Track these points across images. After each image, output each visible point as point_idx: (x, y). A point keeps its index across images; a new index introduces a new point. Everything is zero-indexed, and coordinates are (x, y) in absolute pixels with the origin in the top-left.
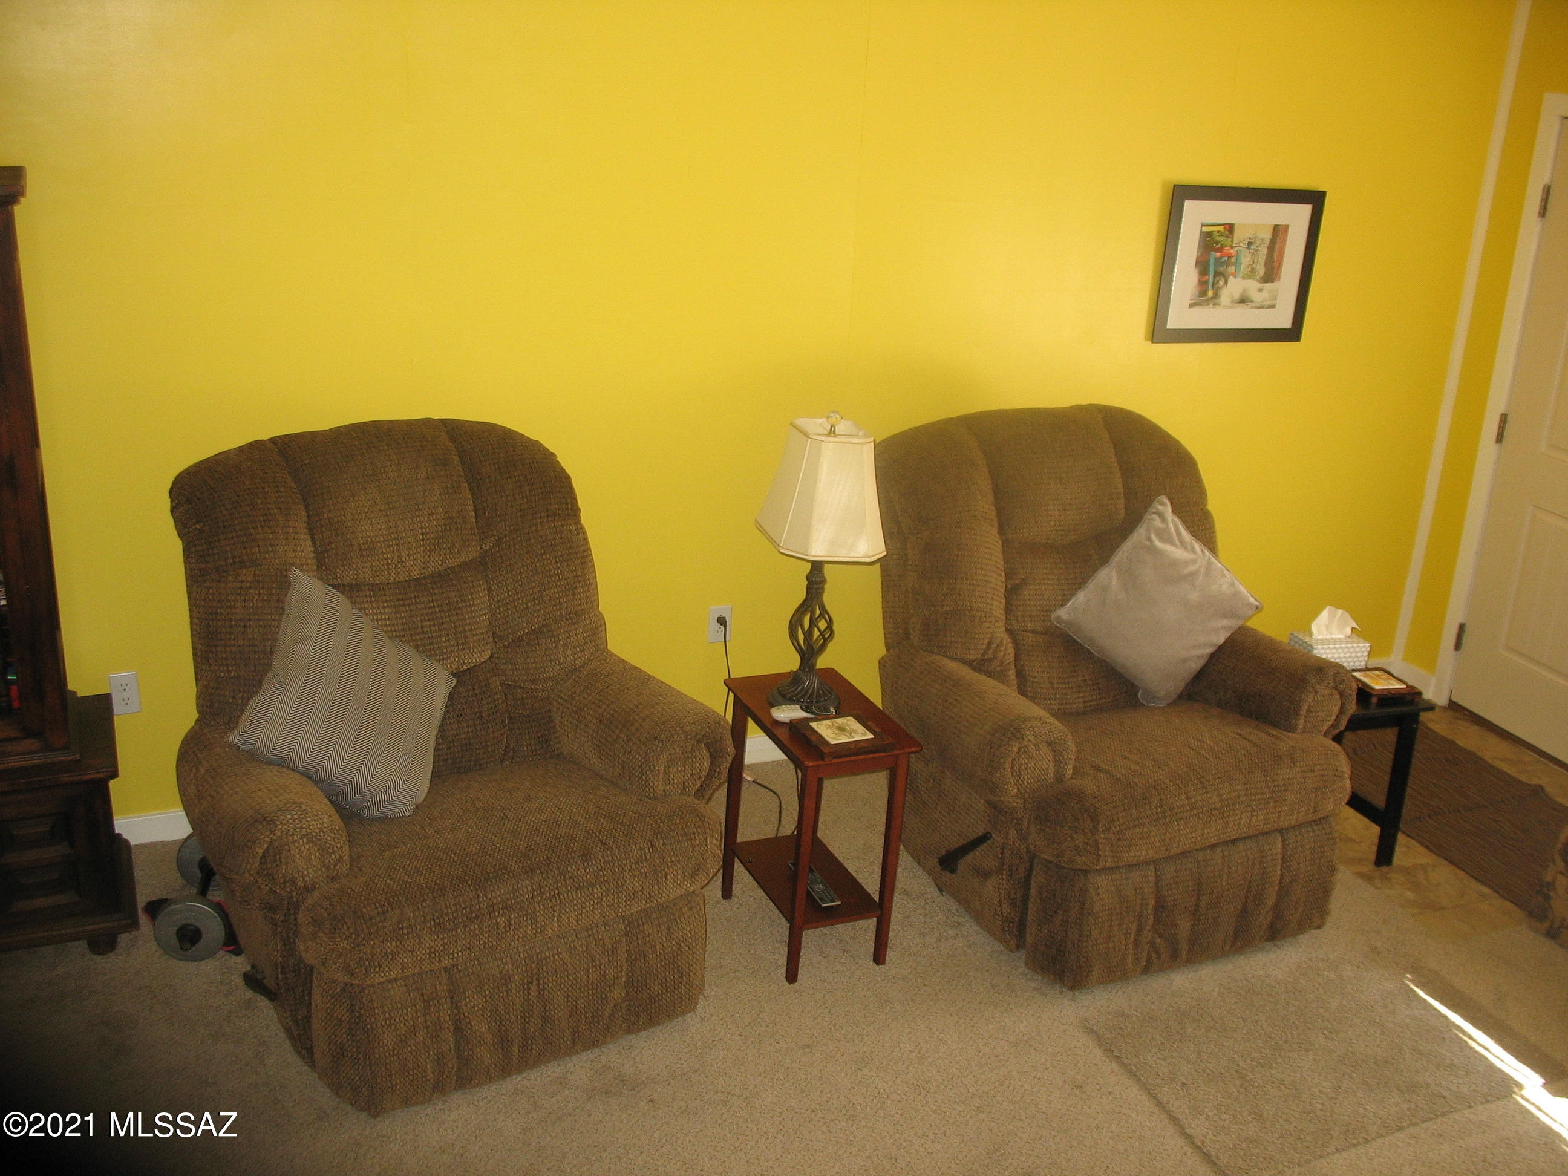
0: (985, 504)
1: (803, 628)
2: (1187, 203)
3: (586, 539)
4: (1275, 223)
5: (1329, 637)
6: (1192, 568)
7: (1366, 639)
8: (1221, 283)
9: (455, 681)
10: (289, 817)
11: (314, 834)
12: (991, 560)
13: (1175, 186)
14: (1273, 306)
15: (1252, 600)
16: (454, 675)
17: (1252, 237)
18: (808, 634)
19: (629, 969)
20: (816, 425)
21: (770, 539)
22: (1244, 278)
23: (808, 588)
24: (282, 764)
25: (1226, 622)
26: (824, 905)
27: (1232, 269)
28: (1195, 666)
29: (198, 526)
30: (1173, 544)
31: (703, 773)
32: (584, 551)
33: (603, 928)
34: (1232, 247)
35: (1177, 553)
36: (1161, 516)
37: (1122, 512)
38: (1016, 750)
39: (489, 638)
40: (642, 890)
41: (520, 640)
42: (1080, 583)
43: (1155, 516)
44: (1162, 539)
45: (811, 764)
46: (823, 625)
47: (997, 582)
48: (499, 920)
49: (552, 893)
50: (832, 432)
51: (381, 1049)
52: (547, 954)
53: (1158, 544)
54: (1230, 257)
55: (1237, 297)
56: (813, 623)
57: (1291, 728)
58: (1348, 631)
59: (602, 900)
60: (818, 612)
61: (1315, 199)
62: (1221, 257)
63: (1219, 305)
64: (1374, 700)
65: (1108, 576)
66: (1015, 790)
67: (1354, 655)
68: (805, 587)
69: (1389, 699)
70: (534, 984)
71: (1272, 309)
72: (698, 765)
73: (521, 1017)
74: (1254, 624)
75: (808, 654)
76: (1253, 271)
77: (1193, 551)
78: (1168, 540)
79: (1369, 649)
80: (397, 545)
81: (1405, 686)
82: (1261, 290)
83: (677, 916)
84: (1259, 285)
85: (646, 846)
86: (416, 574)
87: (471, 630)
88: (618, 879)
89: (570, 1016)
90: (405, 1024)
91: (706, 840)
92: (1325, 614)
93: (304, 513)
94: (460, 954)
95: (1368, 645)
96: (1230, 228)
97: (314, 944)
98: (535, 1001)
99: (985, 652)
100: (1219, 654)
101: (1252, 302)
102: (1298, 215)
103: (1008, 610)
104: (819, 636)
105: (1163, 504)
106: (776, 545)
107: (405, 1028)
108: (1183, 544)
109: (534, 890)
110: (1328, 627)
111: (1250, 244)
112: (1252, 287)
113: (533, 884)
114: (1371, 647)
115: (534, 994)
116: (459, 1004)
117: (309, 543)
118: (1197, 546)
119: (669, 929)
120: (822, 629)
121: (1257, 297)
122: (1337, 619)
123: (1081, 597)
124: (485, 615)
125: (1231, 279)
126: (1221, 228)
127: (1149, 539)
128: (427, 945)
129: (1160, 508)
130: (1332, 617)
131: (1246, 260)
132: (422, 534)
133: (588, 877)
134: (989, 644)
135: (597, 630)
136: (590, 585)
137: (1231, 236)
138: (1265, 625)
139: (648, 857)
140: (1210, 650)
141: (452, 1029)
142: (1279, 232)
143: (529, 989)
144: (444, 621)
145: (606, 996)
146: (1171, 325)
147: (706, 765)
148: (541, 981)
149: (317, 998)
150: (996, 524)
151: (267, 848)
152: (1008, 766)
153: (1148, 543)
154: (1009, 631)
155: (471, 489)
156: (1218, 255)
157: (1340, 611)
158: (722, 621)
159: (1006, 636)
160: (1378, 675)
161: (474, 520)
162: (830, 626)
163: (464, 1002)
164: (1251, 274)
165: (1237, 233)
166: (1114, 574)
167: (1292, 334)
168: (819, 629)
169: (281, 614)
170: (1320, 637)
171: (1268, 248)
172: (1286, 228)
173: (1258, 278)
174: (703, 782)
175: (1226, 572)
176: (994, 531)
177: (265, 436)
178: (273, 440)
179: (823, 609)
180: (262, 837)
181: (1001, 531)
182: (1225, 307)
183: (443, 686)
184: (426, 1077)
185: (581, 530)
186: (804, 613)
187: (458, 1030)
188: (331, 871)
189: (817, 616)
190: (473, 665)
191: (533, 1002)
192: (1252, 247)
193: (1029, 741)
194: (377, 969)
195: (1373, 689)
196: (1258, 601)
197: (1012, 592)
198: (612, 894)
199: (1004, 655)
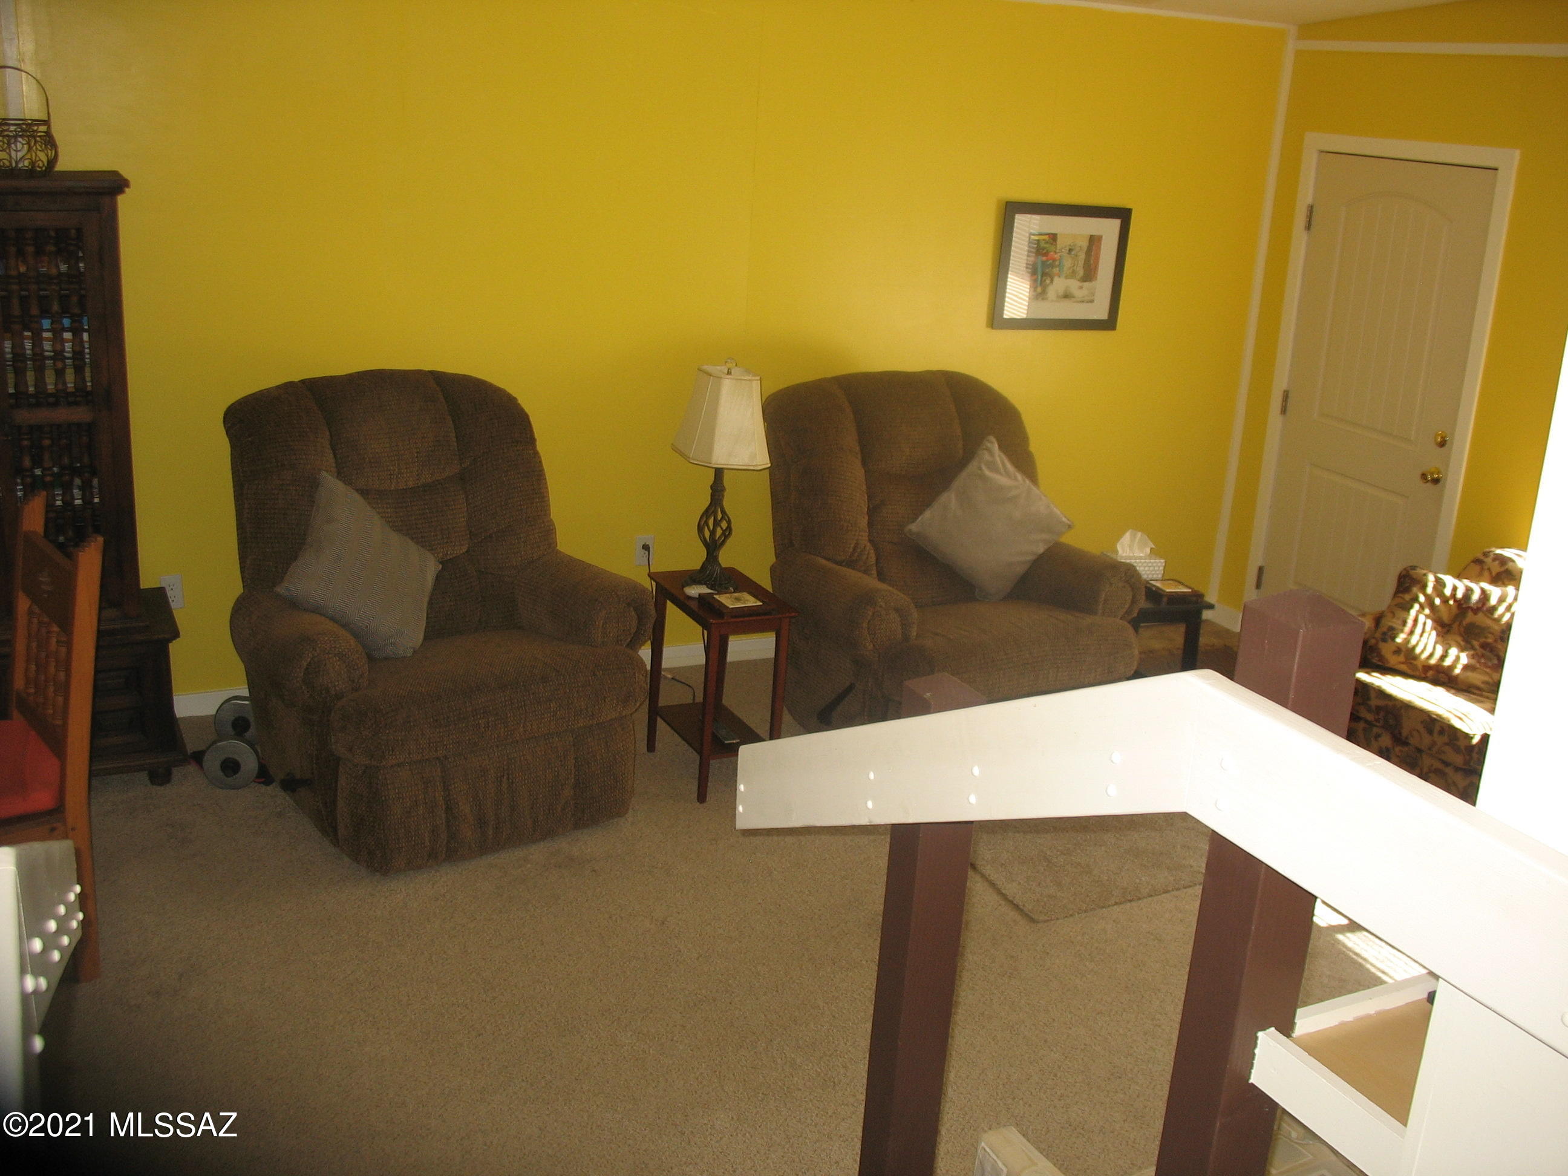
0: (850, 440)
1: (709, 528)
2: (1017, 216)
3: (540, 462)
4: (1091, 234)
5: (1131, 555)
6: (1014, 493)
7: (1161, 557)
8: (1048, 281)
9: (441, 566)
10: (326, 638)
11: (344, 653)
12: (855, 482)
13: (1007, 202)
14: (1092, 301)
15: (1064, 519)
16: (440, 563)
17: (1072, 244)
18: (713, 533)
19: (577, 773)
20: (718, 369)
21: (682, 454)
22: (1066, 278)
23: (712, 495)
24: (317, 610)
25: (1044, 536)
26: (726, 742)
27: (1056, 270)
28: (1020, 570)
29: (250, 439)
30: (1000, 474)
31: (632, 630)
32: (540, 471)
33: (557, 739)
34: (1055, 252)
35: (1002, 480)
36: (989, 450)
37: (961, 452)
38: (871, 614)
39: (466, 535)
40: (586, 709)
41: (491, 536)
42: (927, 504)
43: (986, 452)
44: (989, 468)
45: (714, 622)
46: (724, 525)
47: (861, 502)
48: (480, 722)
49: (520, 705)
50: (729, 373)
51: (392, 817)
52: (516, 755)
53: (987, 472)
54: (1054, 260)
55: (1061, 292)
56: (717, 523)
57: (1091, 611)
58: (1148, 551)
59: (556, 713)
60: (720, 516)
61: (1123, 215)
62: (1047, 260)
63: (1047, 299)
64: (1165, 599)
65: (949, 499)
66: (872, 646)
67: (1151, 568)
68: (710, 494)
69: (1175, 598)
70: (505, 777)
71: (1090, 304)
72: (628, 623)
73: (495, 804)
74: (1069, 539)
75: (713, 547)
76: (1074, 272)
77: (1016, 479)
78: (997, 471)
79: (1164, 564)
80: (398, 460)
81: (1190, 590)
82: (1081, 288)
83: (613, 733)
84: (1079, 284)
85: (589, 674)
86: (411, 484)
87: (453, 528)
88: (569, 698)
89: (532, 808)
90: (410, 799)
91: (635, 673)
92: (1127, 536)
93: (328, 433)
94: (451, 746)
95: (1163, 561)
96: (1053, 237)
97: (343, 735)
98: (506, 792)
99: (853, 554)
100: (1039, 562)
101: (1074, 297)
102: (1110, 228)
103: (870, 524)
104: (721, 535)
105: (991, 442)
106: (686, 457)
107: (410, 802)
108: (1008, 474)
109: (506, 701)
110: (1131, 547)
111: (1070, 250)
112: (1073, 285)
113: (505, 696)
114: (1166, 562)
115: (505, 785)
116: (450, 788)
117: (332, 456)
118: (1019, 476)
119: (606, 743)
120: (724, 528)
121: (1078, 294)
122: (1137, 540)
123: (927, 514)
124: (464, 517)
125: (1056, 279)
126: (1046, 237)
127: (980, 469)
128: (428, 736)
129: (989, 445)
130: (1133, 537)
131: (1067, 263)
132: (417, 453)
133: (547, 694)
134: (855, 549)
135: (548, 532)
136: (543, 497)
137: (1054, 244)
138: (1075, 539)
139: (591, 683)
140: (1030, 558)
141: (444, 807)
142: (1094, 241)
143: (501, 781)
144: (433, 520)
145: (559, 793)
146: (1007, 314)
147: (635, 623)
148: (510, 776)
149: (342, 781)
150: (859, 456)
151: (310, 662)
152: (865, 625)
153: (979, 472)
154: (870, 541)
155: (453, 421)
156: (1044, 258)
157: (1139, 534)
158: (646, 547)
159: (869, 544)
160: (1171, 583)
161: (456, 444)
162: (729, 528)
163: (453, 786)
164: (1073, 275)
165: (1059, 241)
166: (953, 496)
167: (1109, 324)
168: (722, 528)
169: (312, 506)
170: (1124, 555)
171: (1086, 254)
172: (1100, 238)
173: (1078, 277)
174: (633, 638)
175: (1043, 497)
176: (858, 463)
177: (296, 378)
178: (303, 382)
179: (723, 512)
180: (307, 652)
181: (864, 463)
182: (1052, 301)
183: (432, 568)
184: (424, 843)
185: (536, 454)
186: (708, 518)
187: (448, 809)
188: (355, 685)
189: (719, 519)
190: (454, 556)
191: (504, 792)
192: (1073, 253)
193: (881, 607)
194: (391, 753)
195: (1164, 591)
196: (1070, 521)
197: (873, 511)
198: (565, 710)
199: (867, 558)
